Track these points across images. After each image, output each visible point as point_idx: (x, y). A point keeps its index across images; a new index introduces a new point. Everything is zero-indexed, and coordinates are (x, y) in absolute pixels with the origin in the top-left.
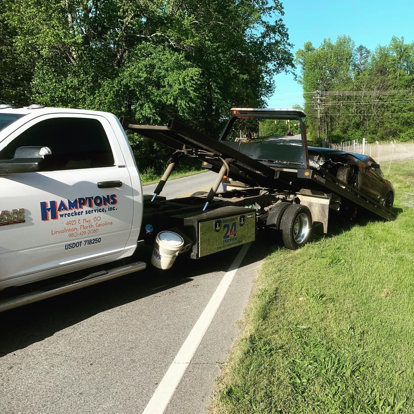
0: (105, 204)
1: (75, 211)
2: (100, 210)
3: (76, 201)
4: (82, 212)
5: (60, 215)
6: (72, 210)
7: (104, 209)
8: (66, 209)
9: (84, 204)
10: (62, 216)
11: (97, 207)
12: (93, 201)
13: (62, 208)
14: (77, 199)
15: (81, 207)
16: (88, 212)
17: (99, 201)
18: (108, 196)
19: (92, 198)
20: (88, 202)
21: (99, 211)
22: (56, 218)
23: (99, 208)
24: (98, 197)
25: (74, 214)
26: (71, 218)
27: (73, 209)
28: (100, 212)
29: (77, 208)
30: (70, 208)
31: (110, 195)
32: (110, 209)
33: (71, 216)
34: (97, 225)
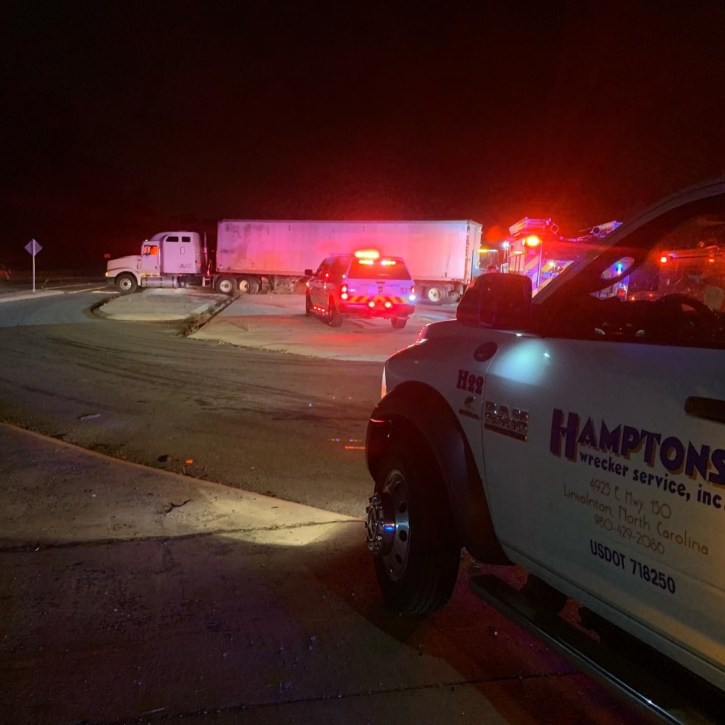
0: (690, 473)
1: (610, 459)
2: (673, 487)
3: (617, 430)
4: (626, 469)
5: (581, 453)
6: (606, 452)
7: (684, 489)
8: (594, 444)
9: (634, 446)
10: (584, 457)
11: (665, 471)
12: (658, 448)
13: (587, 438)
14: (622, 428)
15: (625, 454)
16: (639, 475)
17: (673, 456)
18: (706, 449)
19: (658, 437)
20: (644, 446)
21: (670, 486)
22: (573, 458)
23: (671, 477)
24: (673, 442)
25: (607, 465)
26: (601, 474)
27: (608, 451)
28: (673, 491)
29: (615, 451)
30: (602, 447)
31: (713, 449)
32: (705, 497)
33: (601, 468)
34: (662, 530)
